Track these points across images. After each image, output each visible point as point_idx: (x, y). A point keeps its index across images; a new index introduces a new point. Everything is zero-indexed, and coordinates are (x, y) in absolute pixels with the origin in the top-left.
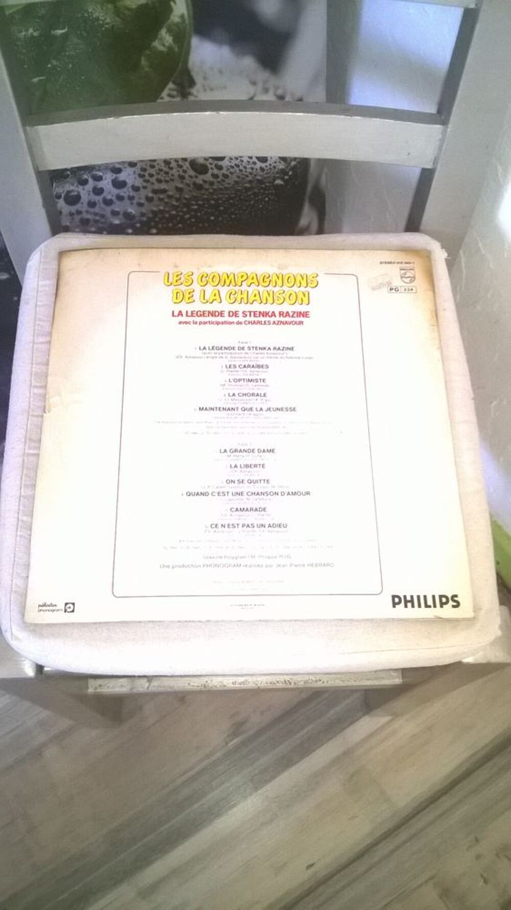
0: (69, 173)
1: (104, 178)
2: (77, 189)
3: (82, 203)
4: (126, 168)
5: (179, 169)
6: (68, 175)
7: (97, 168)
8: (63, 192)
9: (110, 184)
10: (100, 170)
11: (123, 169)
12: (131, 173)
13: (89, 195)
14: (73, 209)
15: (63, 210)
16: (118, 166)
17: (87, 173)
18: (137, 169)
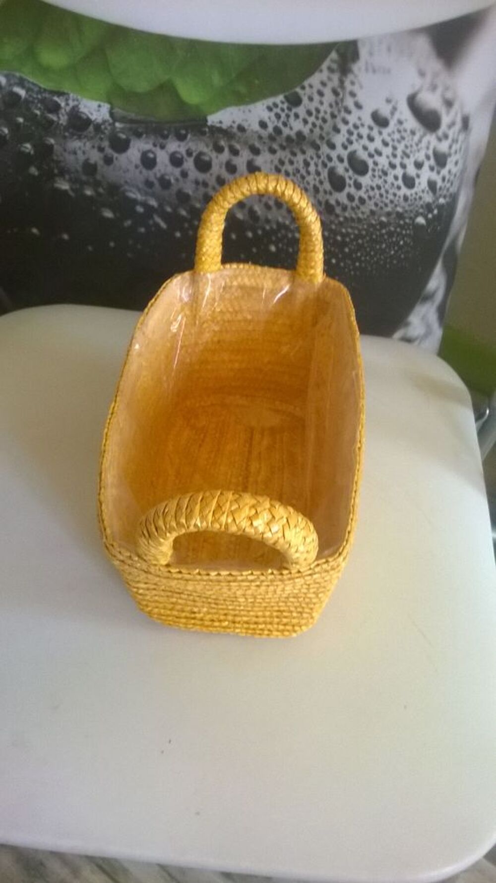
0: (207, 130)
1: (240, 153)
2: (210, 153)
3: (211, 175)
4: (264, 151)
5: (316, 177)
6: (205, 131)
7: (237, 138)
8: (195, 151)
9: (245, 164)
10: (238, 142)
11: (262, 152)
12: (269, 160)
13: (221, 167)
14: (201, 177)
15: (190, 173)
16: (257, 145)
17: (226, 139)
18: (276, 158)
